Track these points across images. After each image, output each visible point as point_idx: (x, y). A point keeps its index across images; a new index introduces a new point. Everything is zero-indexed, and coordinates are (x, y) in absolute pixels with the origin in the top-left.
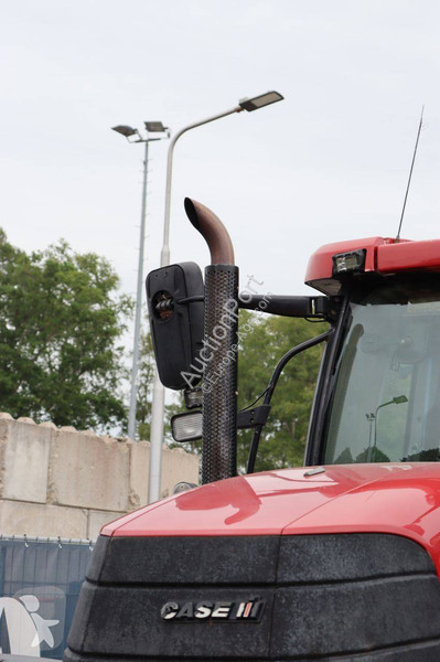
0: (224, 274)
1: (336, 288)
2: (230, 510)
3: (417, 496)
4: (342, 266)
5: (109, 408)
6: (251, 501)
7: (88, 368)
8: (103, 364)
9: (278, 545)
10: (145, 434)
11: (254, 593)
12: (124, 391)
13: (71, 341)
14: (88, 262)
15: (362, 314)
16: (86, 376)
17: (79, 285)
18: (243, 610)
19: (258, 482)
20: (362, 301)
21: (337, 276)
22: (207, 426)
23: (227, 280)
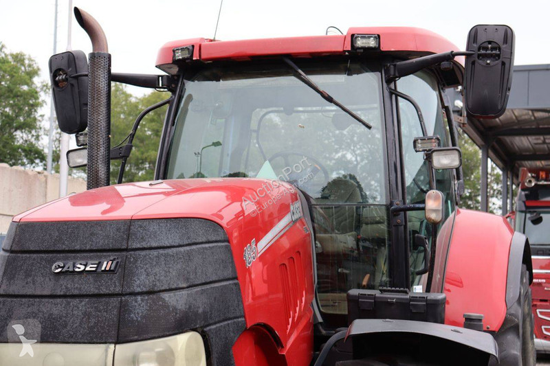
0: (101, 58)
1: (175, 70)
3: (221, 196)
4: (179, 56)
5: (34, 154)
7: (20, 127)
8: (29, 125)
9: (130, 226)
11: (113, 255)
12: (45, 144)
13: (7, 110)
14: (19, 58)
15: (193, 88)
16: (18, 134)
17: (13, 72)
18: (105, 266)
19: (124, 189)
20: (191, 79)
21: (176, 62)
23: (103, 62)
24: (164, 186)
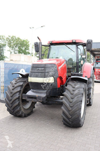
0: (40, 43)
1: (50, 44)
2: (41, 62)
3: (56, 61)
4: (50, 42)
5: (29, 53)
6: (43, 61)
7: (27, 49)
8: (28, 49)
9: (45, 64)
10: (32, 56)
11: (44, 68)
12: (30, 52)
13: (25, 47)
14: (27, 40)
15: (52, 46)
16: (27, 50)
17: (26, 42)
18: (43, 69)
20: (52, 45)
21: (50, 43)
22: (39, 55)
23: (41, 43)
24: (48, 59)
